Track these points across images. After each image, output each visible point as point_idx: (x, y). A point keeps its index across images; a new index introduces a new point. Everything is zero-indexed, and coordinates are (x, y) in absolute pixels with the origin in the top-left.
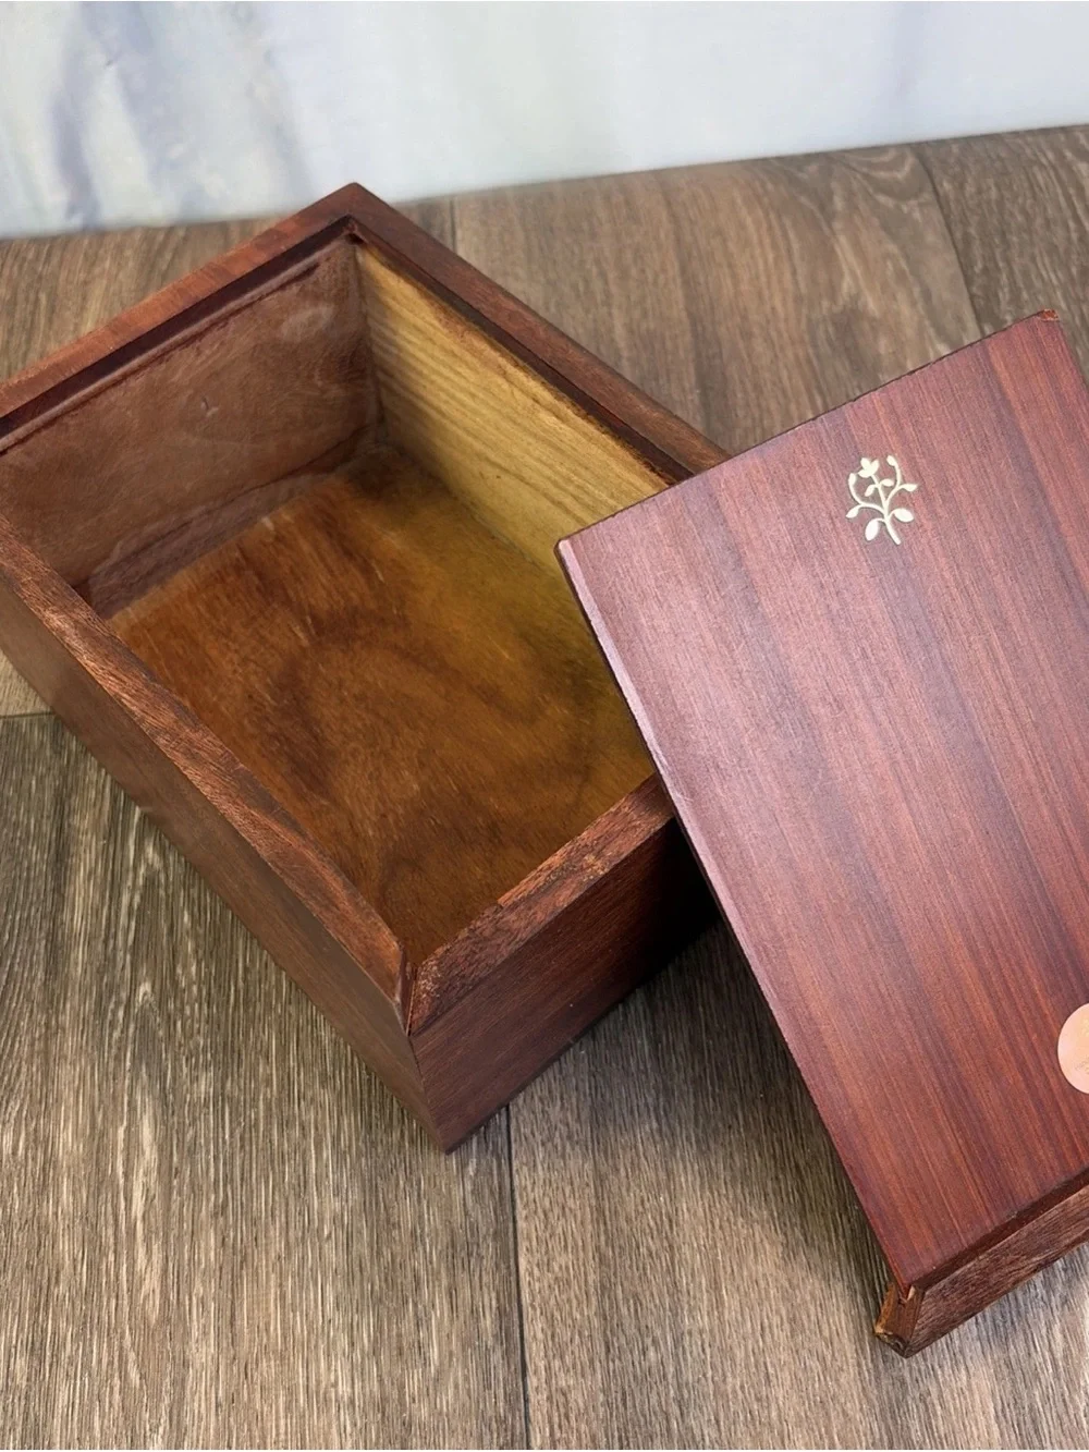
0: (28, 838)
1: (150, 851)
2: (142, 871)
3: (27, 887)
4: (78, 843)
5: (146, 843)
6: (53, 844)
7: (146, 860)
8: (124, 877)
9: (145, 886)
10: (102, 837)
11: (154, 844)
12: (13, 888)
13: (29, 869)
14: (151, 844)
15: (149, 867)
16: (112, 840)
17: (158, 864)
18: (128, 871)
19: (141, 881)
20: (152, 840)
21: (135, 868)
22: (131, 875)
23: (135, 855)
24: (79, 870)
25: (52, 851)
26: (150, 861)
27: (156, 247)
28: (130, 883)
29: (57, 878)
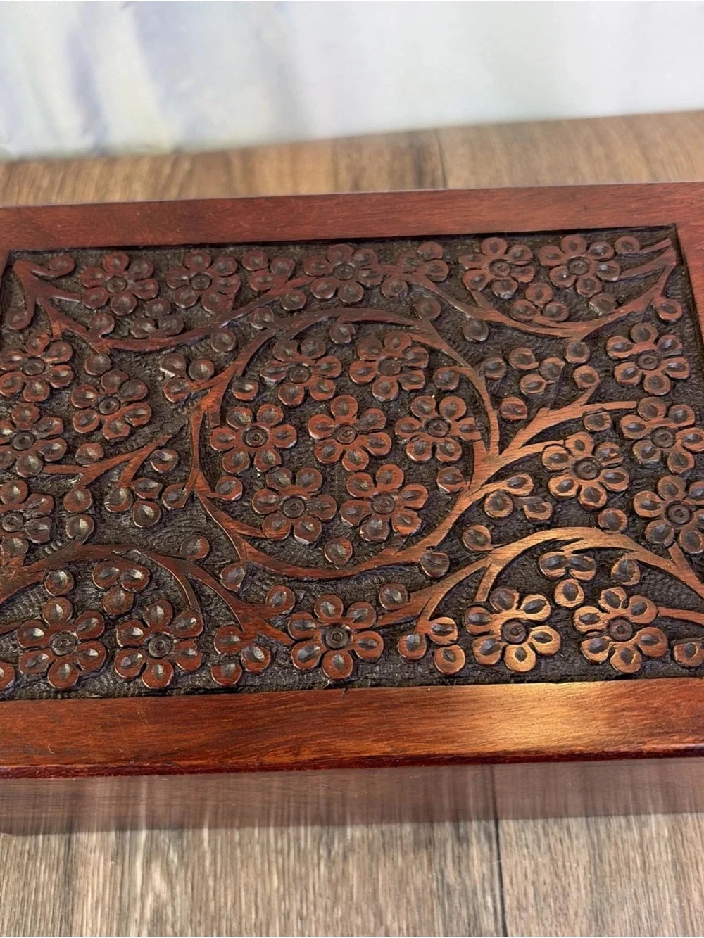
0: (37, 852)
1: (157, 876)
2: (150, 901)
3: (35, 913)
4: (86, 863)
5: (153, 866)
6: (62, 863)
7: (153, 889)
8: (132, 909)
9: (152, 921)
10: (110, 859)
11: (162, 869)
12: (22, 913)
13: (36, 891)
14: (158, 869)
15: (157, 897)
16: (119, 861)
17: (165, 896)
18: (135, 900)
19: (148, 914)
20: (160, 860)
21: (143, 897)
22: (139, 905)
23: (143, 882)
24: (87, 896)
25: (61, 870)
26: (157, 889)
27: (163, 182)
28: (137, 915)
29: (65, 905)
